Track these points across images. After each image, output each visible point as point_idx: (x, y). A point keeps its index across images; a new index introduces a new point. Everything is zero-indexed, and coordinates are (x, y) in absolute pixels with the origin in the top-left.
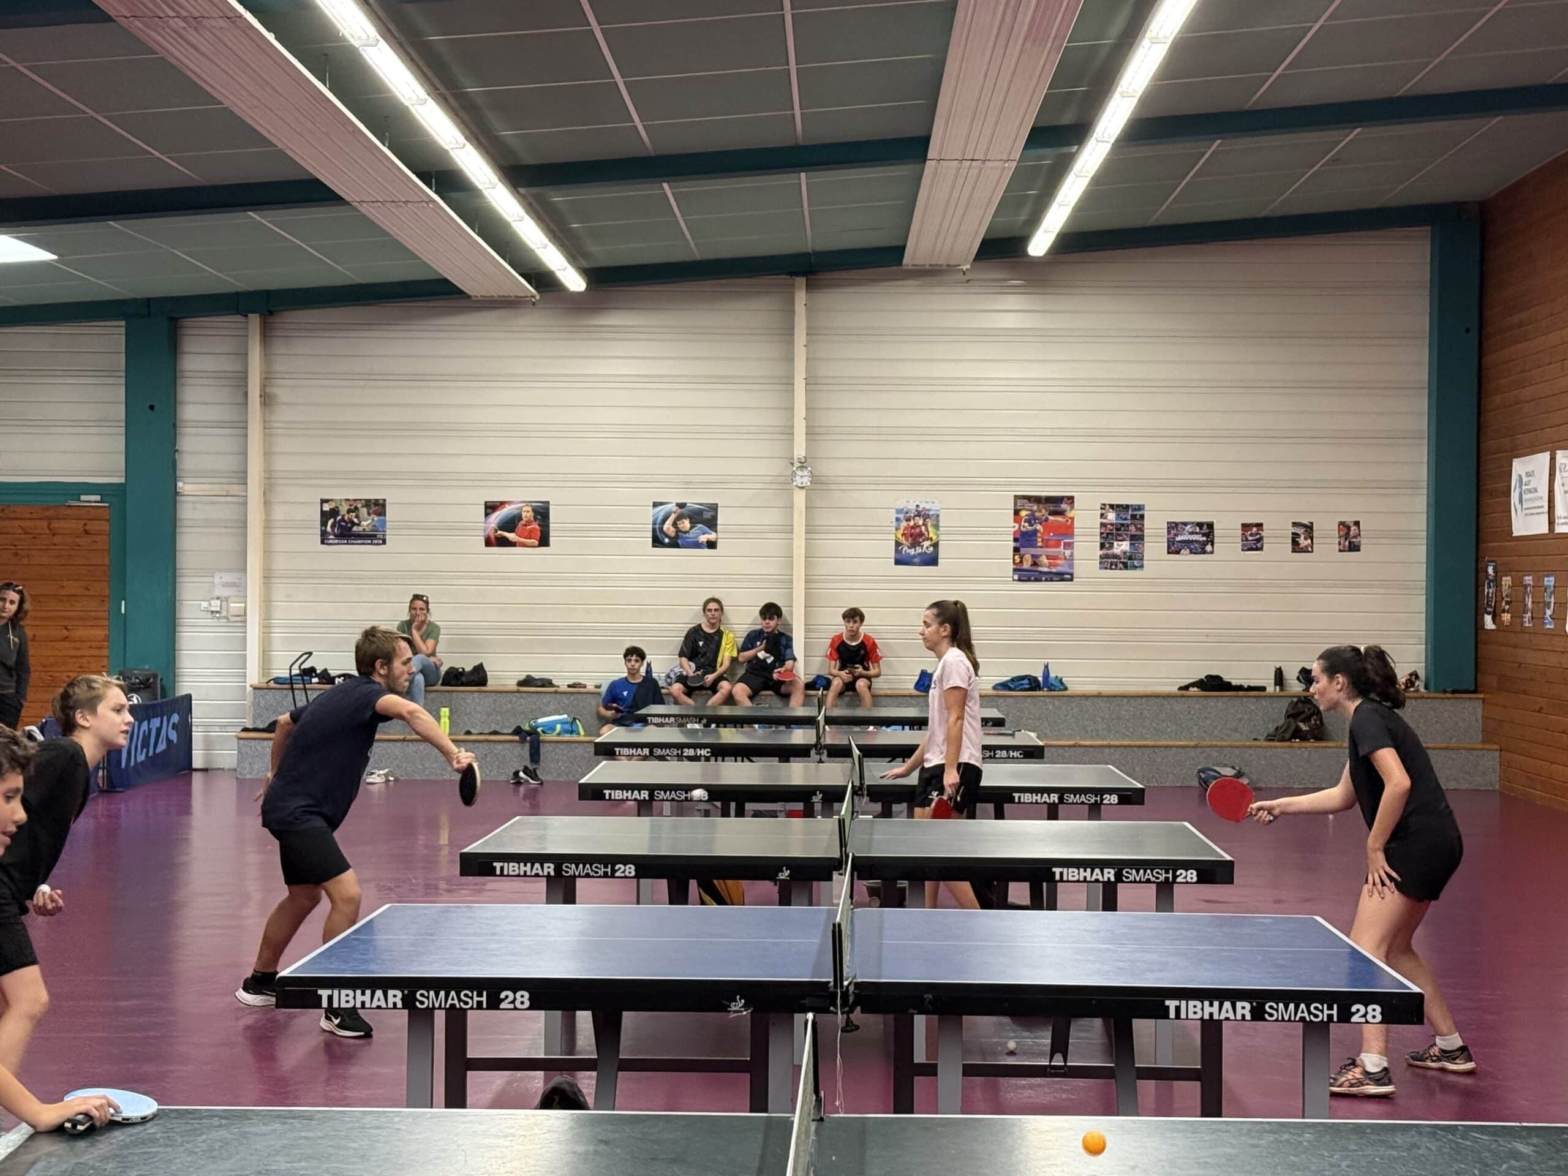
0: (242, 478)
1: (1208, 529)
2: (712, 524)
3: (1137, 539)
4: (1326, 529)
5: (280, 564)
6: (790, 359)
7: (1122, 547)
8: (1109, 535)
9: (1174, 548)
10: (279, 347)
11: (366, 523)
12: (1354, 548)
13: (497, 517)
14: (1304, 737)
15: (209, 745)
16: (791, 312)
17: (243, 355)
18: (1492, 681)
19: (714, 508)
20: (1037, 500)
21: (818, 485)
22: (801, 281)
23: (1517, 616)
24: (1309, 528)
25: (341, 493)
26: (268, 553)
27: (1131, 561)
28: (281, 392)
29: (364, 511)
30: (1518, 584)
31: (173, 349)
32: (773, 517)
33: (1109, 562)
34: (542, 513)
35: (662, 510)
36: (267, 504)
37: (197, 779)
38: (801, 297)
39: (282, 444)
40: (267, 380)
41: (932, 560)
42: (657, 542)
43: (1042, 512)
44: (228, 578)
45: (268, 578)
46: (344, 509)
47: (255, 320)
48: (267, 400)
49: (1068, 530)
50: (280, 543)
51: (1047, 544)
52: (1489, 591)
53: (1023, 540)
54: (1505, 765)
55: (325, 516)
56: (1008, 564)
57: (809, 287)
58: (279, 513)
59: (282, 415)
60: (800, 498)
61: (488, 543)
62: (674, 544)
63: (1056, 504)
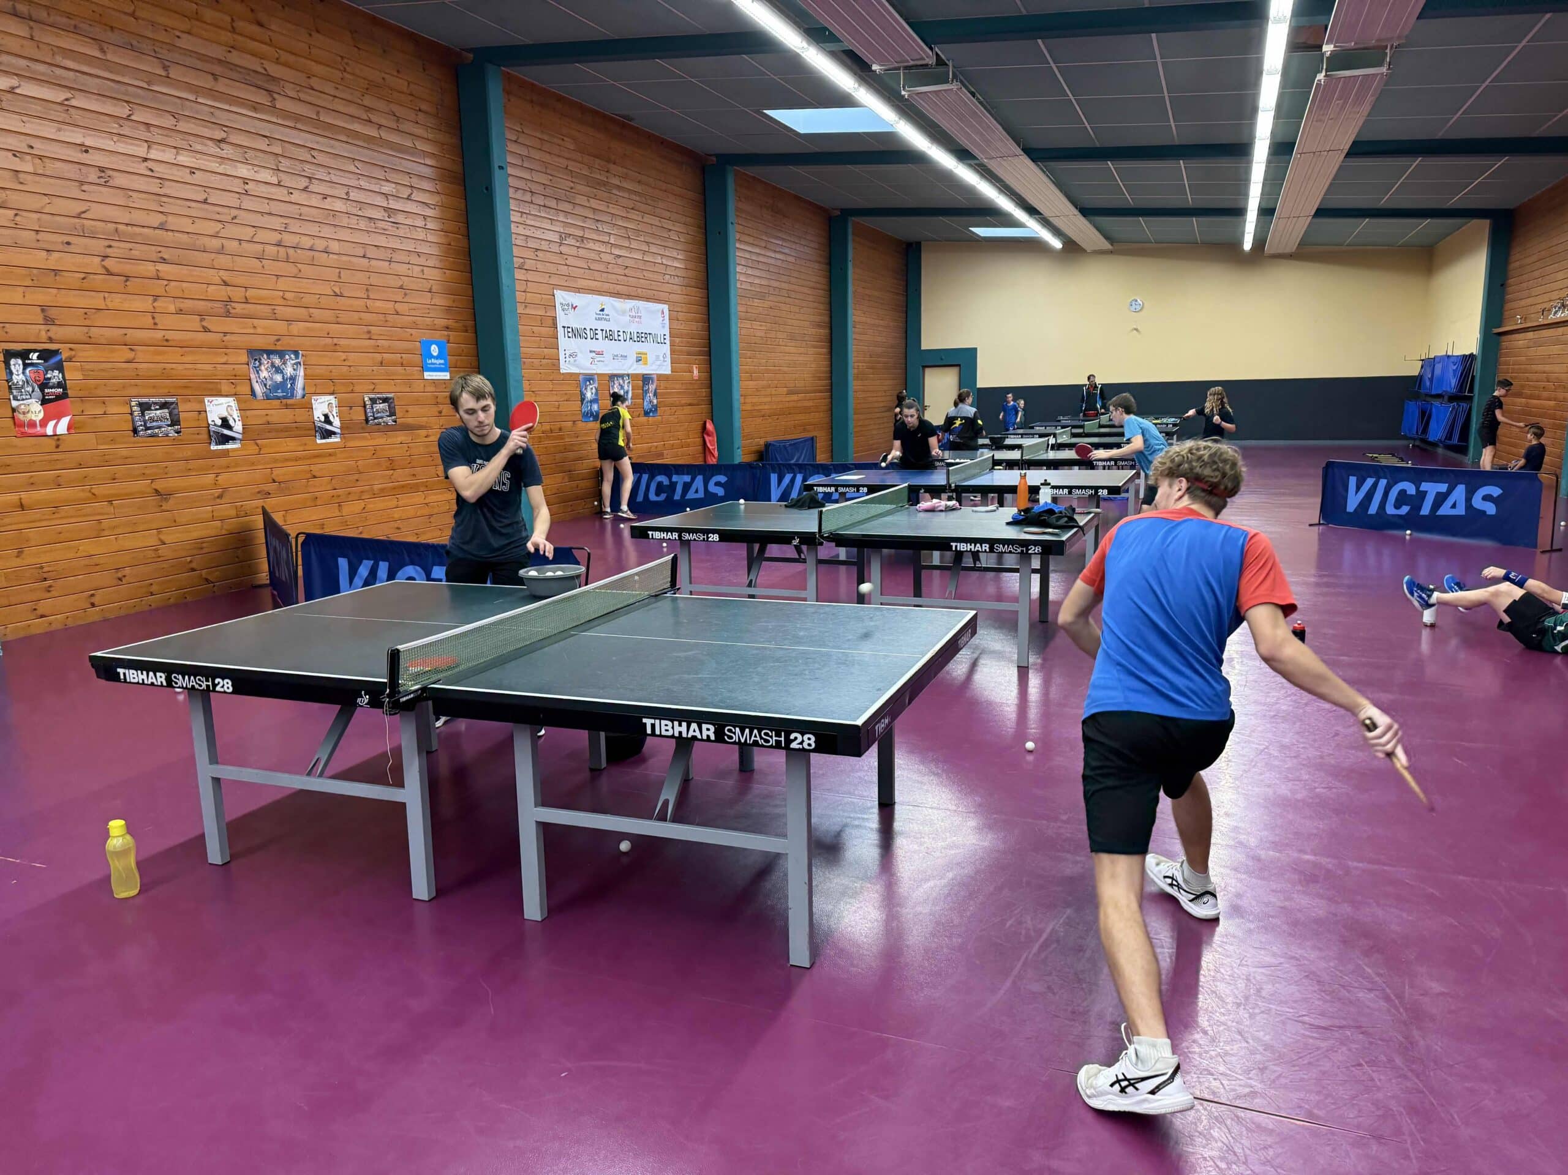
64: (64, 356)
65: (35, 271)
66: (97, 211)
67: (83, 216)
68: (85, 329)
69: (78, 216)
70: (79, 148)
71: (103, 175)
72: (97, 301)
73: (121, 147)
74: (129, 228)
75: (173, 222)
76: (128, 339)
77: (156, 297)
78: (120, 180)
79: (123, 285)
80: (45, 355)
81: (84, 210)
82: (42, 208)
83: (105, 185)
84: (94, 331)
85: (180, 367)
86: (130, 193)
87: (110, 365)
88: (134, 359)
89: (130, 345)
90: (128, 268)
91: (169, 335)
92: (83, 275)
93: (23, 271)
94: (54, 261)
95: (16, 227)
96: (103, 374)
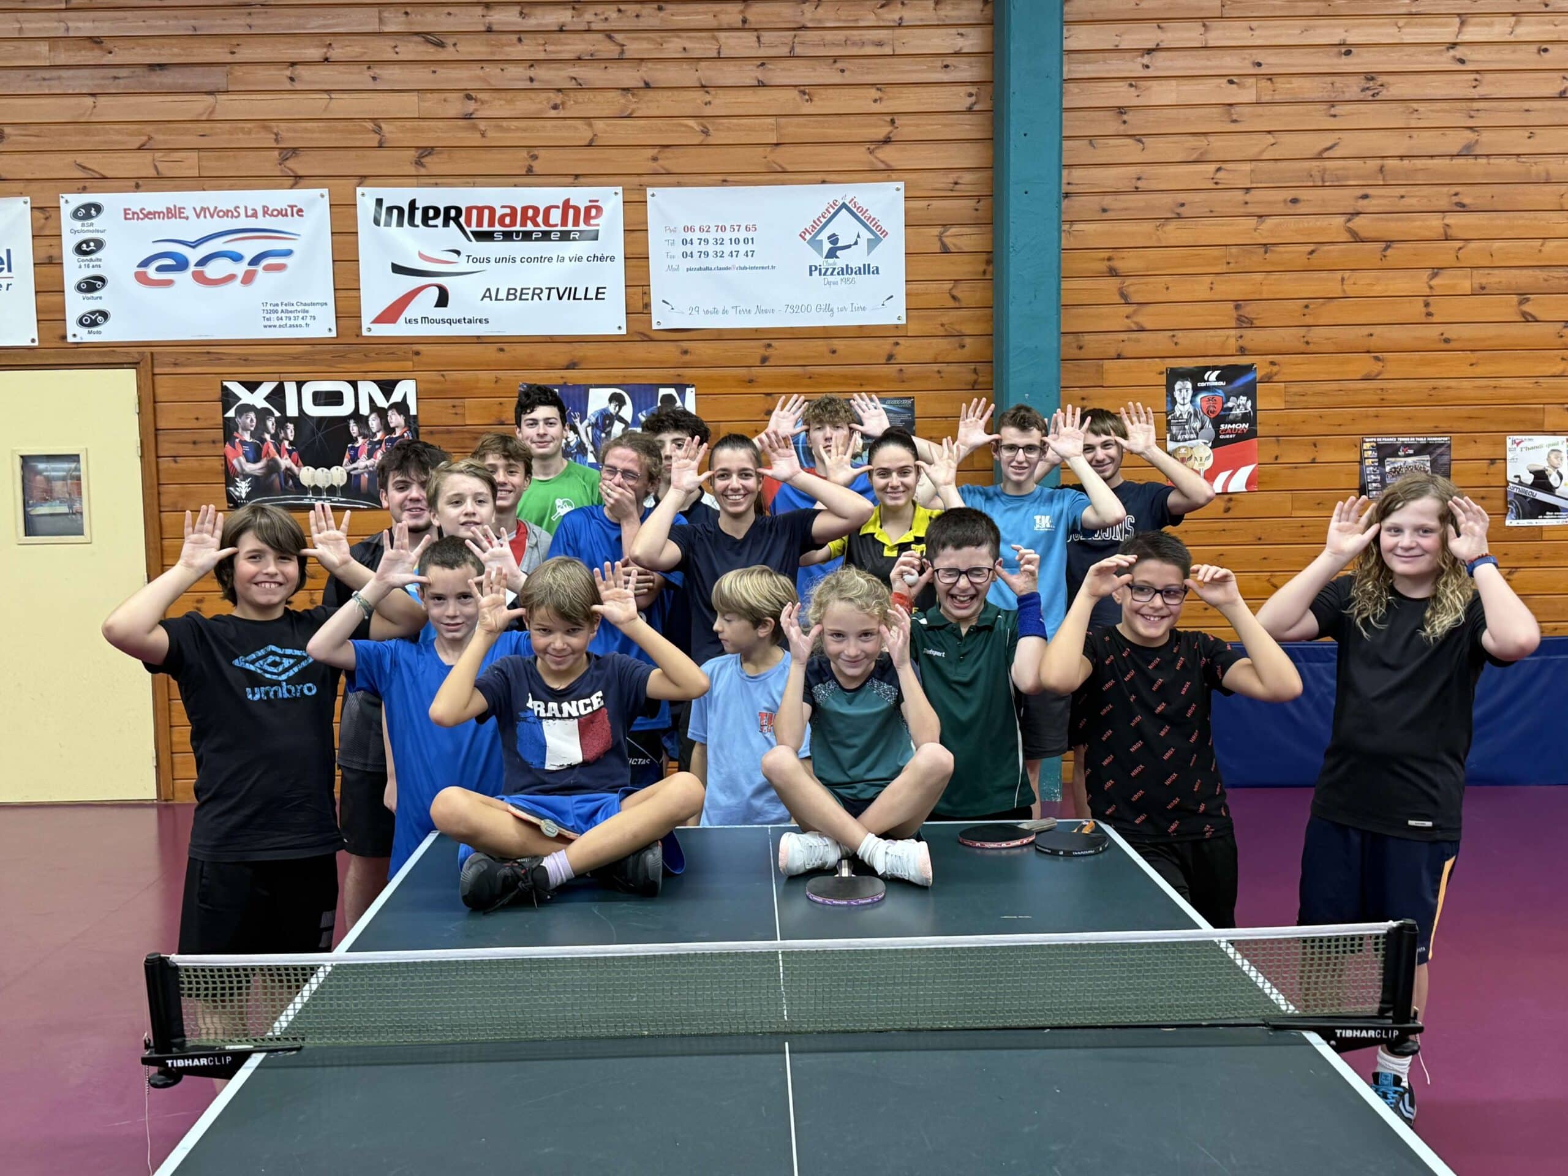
64: (1259, 375)
65: (1234, 250)
66: (1351, 144)
67: (1325, 155)
68: (1302, 331)
69: (1319, 157)
70: (1336, 49)
71: (1371, 84)
72: (1329, 284)
73: (1412, 34)
74: (1406, 162)
75: (1488, 140)
76: (1373, 343)
77: (1436, 272)
78: (1399, 88)
79: (1379, 256)
80: (1229, 374)
81: (1329, 144)
82: (1262, 152)
83: (1374, 99)
84: (1316, 334)
85: (1465, 384)
86: (1415, 106)
87: (1334, 386)
88: (1379, 374)
89: (1375, 353)
90: (1393, 227)
91: (1452, 332)
92: (1311, 247)
93: (1216, 252)
94: (1267, 230)
95: (1217, 186)
96: (1320, 399)
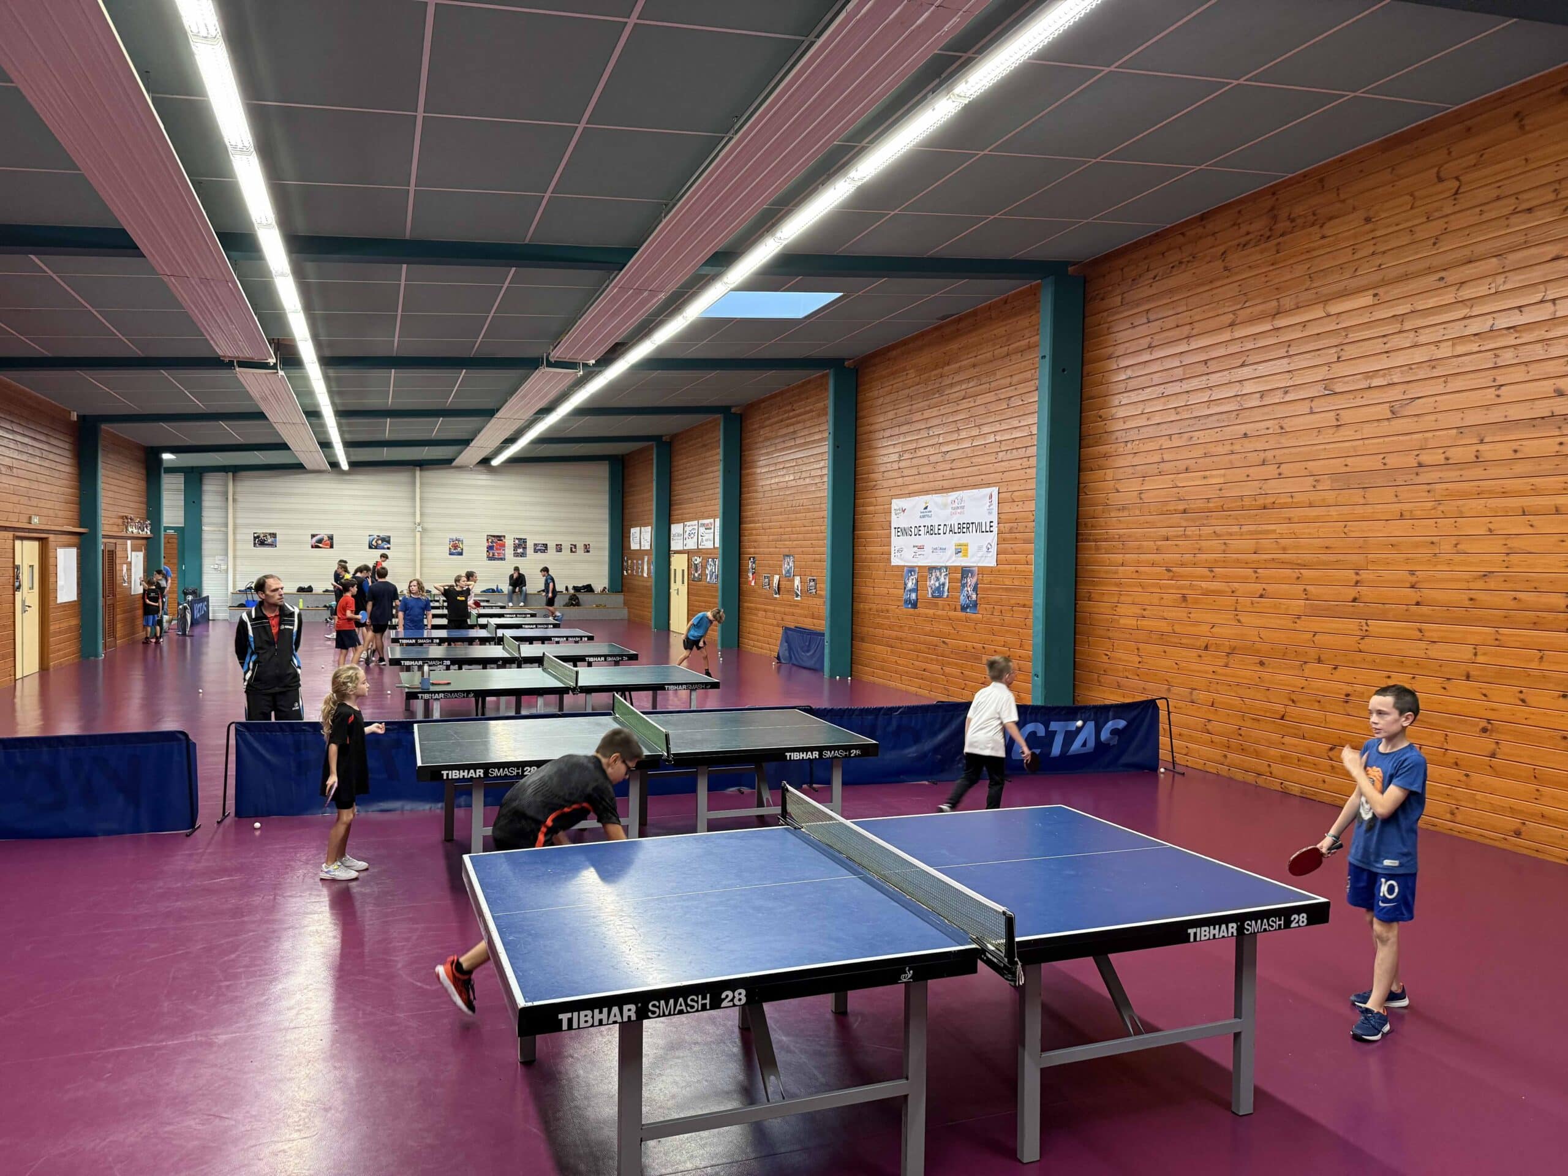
0: (226, 525)
1: (546, 546)
2: (389, 542)
3: (525, 548)
4: (581, 546)
5: (239, 553)
6: (414, 492)
7: (520, 551)
8: (516, 547)
9: (536, 551)
10: (239, 484)
11: (270, 540)
12: (588, 552)
13: (315, 539)
14: (574, 605)
15: (214, 612)
16: (415, 477)
17: (226, 485)
18: (625, 589)
19: (389, 537)
20: (494, 536)
21: (424, 530)
22: (418, 468)
23: (632, 571)
24: (575, 546)
25: (260, 531)
26: (235, 550)
27: (523, 555)
28: (239, 497)
29: (269, 537)
30: (632, 562)
31: (200, 481)
32: (410, 540)
33: (516, 555)
34: (331, 538)
35: (372, 538)
36: (234, 534)
37: (211, 622)
38: (418, 473)
39: (239, 514)
40: (234, 494)
41: (461, 554)
42: (370, 547)
43: (495, 540)
44: (221, 558)
45: (235, 557)
46: (262, 536)
47: (230, 474)
48: (234, 500)
49: (504, 546)
50: (239, 546)
51: (497, 549)
52: (625, 564)
53: (490, 548)
54: (629, 612)
55: (255, 538)
56: (485, 555)
57: (421, 470)
58: (238, 537)
59: (239, 505)
60: (418, 535)
61: (312, 547)
62: (376, 548)
63: (500, 538)
